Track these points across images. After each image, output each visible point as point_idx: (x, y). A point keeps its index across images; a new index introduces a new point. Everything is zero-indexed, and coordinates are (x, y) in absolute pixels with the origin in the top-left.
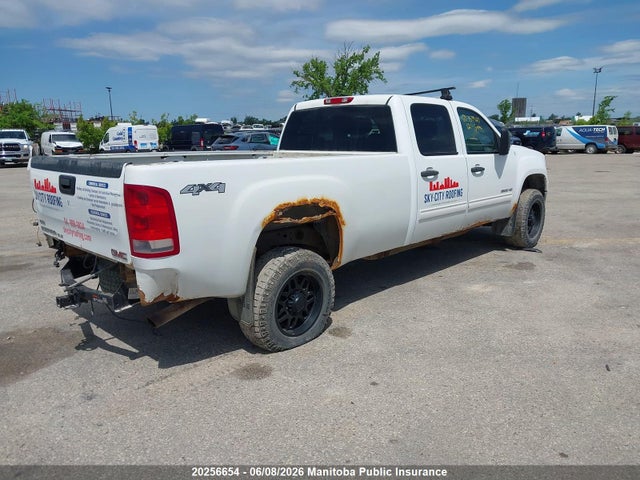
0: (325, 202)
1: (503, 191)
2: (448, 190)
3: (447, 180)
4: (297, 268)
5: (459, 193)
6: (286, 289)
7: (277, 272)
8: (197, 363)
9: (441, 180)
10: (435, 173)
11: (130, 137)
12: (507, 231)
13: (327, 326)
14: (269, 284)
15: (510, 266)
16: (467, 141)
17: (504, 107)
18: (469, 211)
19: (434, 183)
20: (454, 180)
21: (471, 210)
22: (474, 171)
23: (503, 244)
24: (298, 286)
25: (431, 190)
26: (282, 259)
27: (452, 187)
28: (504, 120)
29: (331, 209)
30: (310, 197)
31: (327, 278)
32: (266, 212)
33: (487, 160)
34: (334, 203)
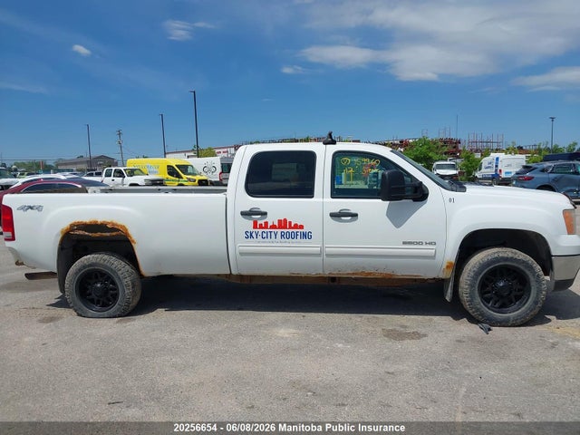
0: (113, 224)
2: (285, 231)
3: (283, 222)
5: (306, 236)
9: (272, 220)
18: (327, 256)
19: (259, 222)
20: (296, 222)
21: (330, 256)
22: (335, 215)
25: (255, 228)
27: (292, 228)
29: (120, 230)
30: (100, 220)
32: (65, 225)
34: (123, 226)
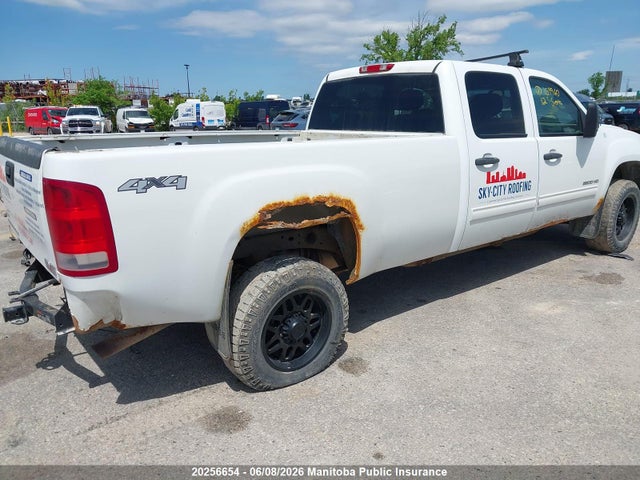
0: (334, 200)
1: (585, 183)
2: (512, 182)
3: (511, 171)
4: (293, 286)
5: (527, 187)
6: (279, 310)
7: (264, 292)
8: (164, 399)
9: (502, 170)
10: (495, 161)
11: (198, 113)
12: (589, 232)
13: (336, 357)
14: (253, 307)
15: (589, 278)
16: (541, 120)
17: (596, 81)
18: (538, 209)
19: (493, 173)
20: (520, 169)
21: (540, 208)
22: (547, 158)
23: (582, 247)
24: (296, 307)
25: (488, 182)
26: (272, 274)
27: (517, 178)
28: (595, 95)
29: (343, 209)
30: (312, 194)
31: (337, 298)
32: (248, 214)
33: (566, 144)
34: (348, 202)
